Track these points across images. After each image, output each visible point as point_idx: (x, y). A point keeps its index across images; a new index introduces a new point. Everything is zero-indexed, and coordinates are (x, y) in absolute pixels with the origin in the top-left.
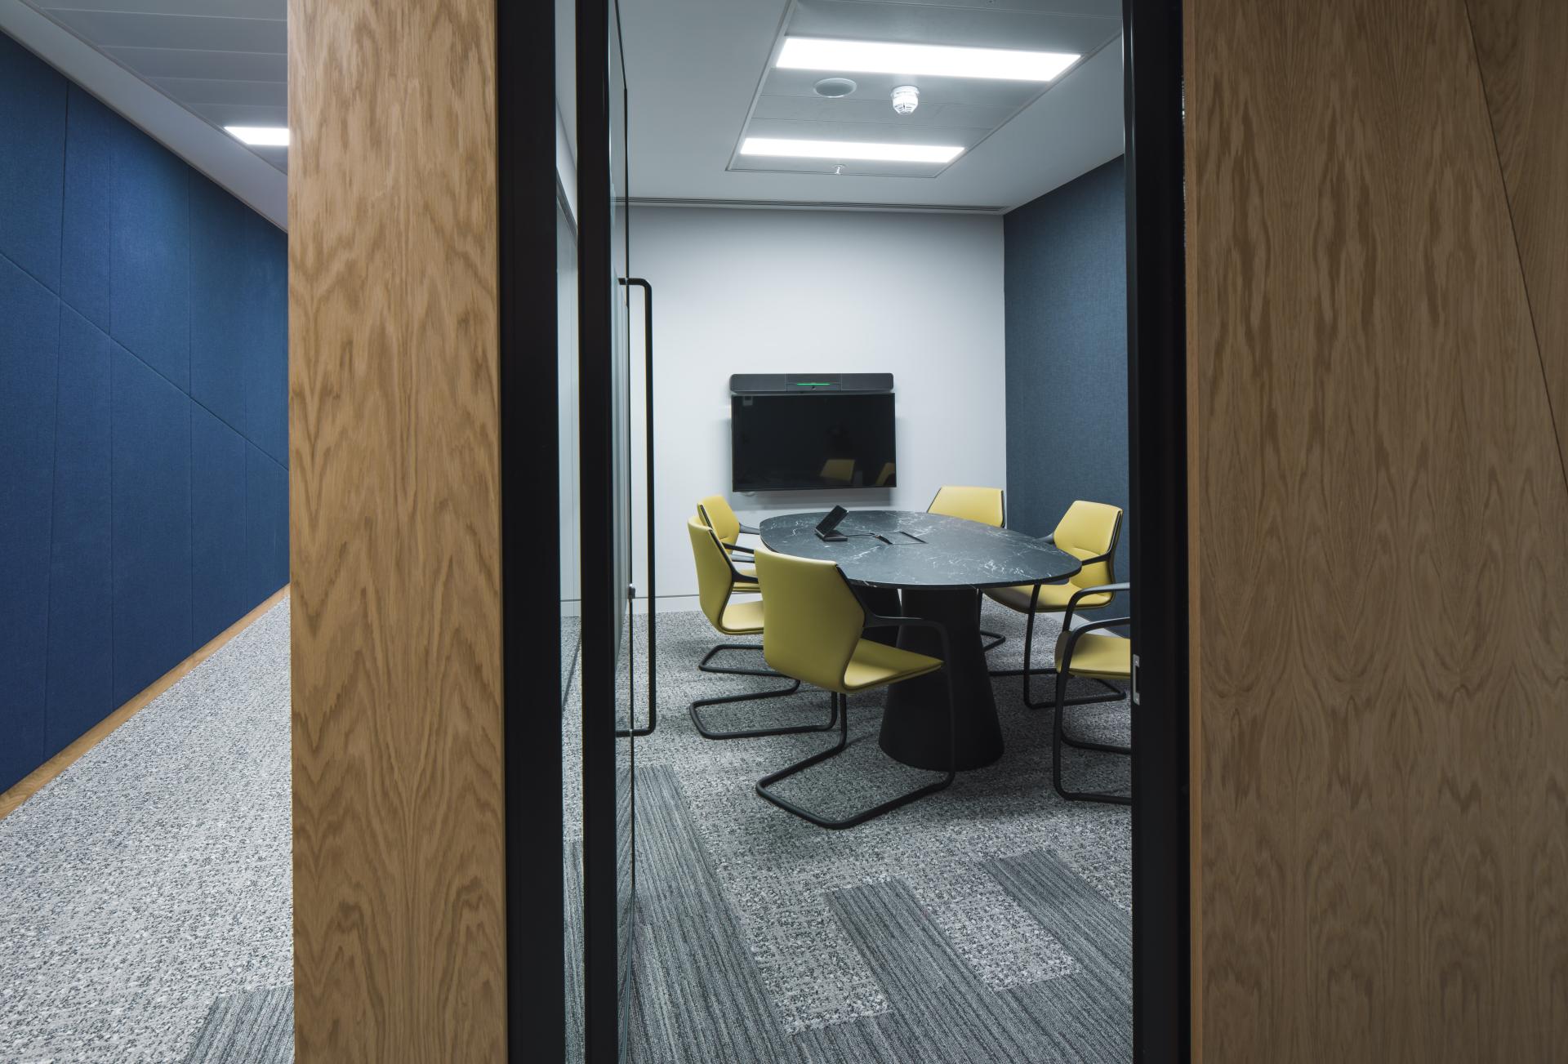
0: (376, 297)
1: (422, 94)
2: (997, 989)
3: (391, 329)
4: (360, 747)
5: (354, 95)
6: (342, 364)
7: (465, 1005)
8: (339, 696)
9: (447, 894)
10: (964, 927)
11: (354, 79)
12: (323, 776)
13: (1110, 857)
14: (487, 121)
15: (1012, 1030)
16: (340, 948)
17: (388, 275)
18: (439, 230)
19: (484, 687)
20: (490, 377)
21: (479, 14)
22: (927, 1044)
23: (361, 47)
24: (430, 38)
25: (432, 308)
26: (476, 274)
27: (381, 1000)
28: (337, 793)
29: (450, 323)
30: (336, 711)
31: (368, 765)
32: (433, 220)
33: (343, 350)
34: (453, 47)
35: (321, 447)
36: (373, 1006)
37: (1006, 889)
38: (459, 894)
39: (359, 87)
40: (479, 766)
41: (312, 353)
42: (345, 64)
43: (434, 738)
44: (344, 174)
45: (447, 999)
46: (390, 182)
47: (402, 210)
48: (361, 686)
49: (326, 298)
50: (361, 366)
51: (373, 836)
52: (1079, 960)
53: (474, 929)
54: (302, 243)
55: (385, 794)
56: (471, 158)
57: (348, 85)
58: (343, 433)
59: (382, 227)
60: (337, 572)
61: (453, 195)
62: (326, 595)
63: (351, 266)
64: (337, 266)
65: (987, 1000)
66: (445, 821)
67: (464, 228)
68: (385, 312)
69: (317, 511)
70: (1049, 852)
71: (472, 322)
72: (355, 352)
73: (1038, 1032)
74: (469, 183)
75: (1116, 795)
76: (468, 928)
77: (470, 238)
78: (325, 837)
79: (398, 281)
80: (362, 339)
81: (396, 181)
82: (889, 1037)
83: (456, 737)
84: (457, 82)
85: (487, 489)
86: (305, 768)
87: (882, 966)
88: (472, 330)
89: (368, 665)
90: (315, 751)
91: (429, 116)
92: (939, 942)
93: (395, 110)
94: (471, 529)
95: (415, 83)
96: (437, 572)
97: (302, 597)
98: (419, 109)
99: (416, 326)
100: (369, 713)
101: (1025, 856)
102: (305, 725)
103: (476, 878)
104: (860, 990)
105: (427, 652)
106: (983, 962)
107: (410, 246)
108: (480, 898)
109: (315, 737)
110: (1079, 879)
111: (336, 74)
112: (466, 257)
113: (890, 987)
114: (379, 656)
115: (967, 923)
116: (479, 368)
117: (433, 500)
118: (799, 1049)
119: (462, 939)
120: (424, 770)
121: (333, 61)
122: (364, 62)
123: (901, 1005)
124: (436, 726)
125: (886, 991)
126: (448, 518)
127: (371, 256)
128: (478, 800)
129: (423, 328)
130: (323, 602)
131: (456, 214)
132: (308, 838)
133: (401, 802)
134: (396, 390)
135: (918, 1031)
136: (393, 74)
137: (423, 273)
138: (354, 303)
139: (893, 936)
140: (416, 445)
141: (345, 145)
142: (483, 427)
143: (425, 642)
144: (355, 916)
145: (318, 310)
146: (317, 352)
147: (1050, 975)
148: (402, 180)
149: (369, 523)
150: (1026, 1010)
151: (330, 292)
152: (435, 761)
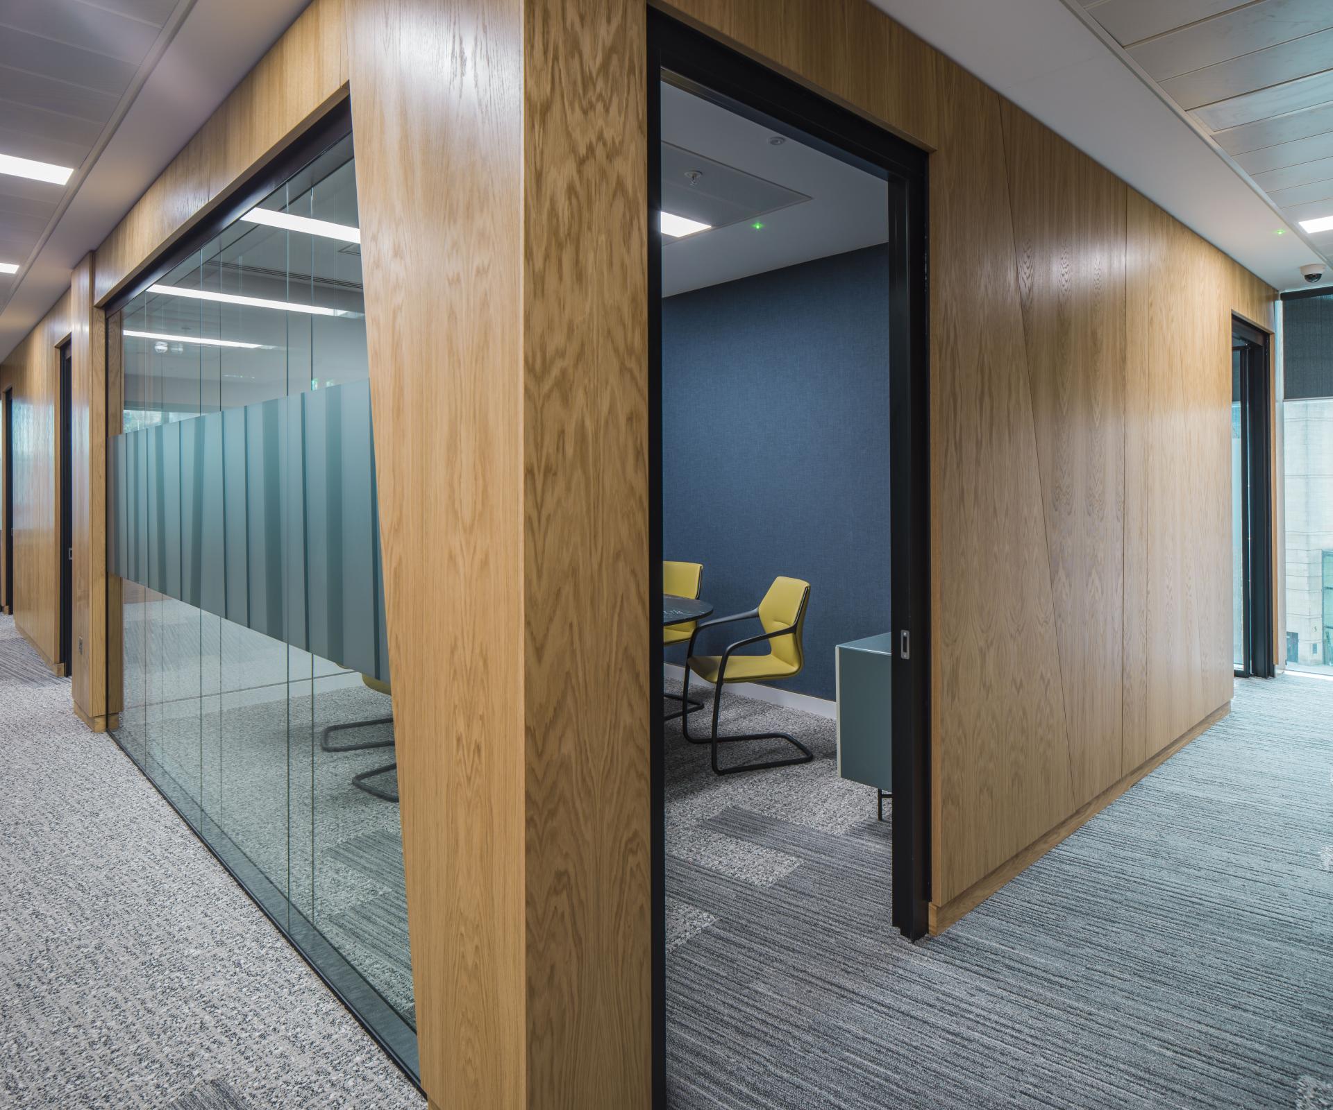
0: (579, 398)
1: (607, 249)
2: (768, 886)
3: (588, 423)
4: (568, 747)
5: (566, 239)
6: (558, 449)
7: (629, 927)
8: (555, 709)
9: (620, 847)
10: (720, 862)
11: (566, 227)
12: (545, 774)
13: (771, 800)
14: (643, 273)
15: (794, 902)
16: (556, 908)
17: (586, 381)
18: (616, 350)
19: (641, 687)
20: (644, 460)
21: (639, 195)
22: (753, 926)
23: (570, 203)
24: (611, 206)
25: (612, 409)
26: (637, 384)
27: (580, 939)
28: (554, 785)
29: (622, 420)
30: (553, 721)
31: (573, 761)
32: (613, 342)
33: (559, 437)
34: (624, 215)
35: (544, 513)
36: (576, 946)
37: (727, 835)
38: (626, 845)
39: (569, 234)
40: (638, 747)
41: (539, 439)
42: (560, 214)
43: (612, 731)
44: (560, 299)
45: (619, 925)
46: (587, 310)
47: (595, 332)
48: (569, 701)
49: (548, 396)
50: (570, 450)
51: (577, 814)
52: (799, 857)
53: (635, 869)
54: (533, 352)
55: (584, 780)
56: (634, 300)
57: (563, 231)
58: (559, 502)
59: (583, 345)
60: (554, 611)
61: (624, 325)
62: (548, 629)
63: (564, 372)
64: (555, 372)
65: (768, 893)
66: (619, 793)
67: (630, 351)
68: (585, 409)
69: (542, 564)
70: (734, 807)
71: (634, 420)
72: (566, 439)
73: (808, 897)
74: (633, 317)
75: (746, 765)
76: (631, 869)
77: (633, 358)
78: (546, 822)
79: (592, 386)
80: (571, 429)
81: (591, 309)
82: (729, 931)
83: (625, 728)
84: (627, 240)
85: (643, 543)
86: (533, 770)
87: (690, 898)
88: (635, 424)
89: (574, 681)
90: (540, 755)
91: (611, 264)
92: (715, 875)
93: (591, 256)
94: (633, 572)
95: (603, 238)
96: (614, 607)
97: (532, 633)
98: (605, 258)
99: (603, 422)
100: (574, 720)
101: (722, 813)
102: (533, 736)
103: (636, 830)
104: (690, 915)
105: (609, 666)
106: (749, 875)
107: (600, 361)
108: (638, 844)
109: (540, 743)
110: (763, 817)
111: (554, 221)
112: (631, 371)
113: (705, 907)
114: (580, 674)
115: (720, 859)
116: (638, 453)
117: (612, 552)
118: (682, 958)
119: (628, 878)
120: (607, 757)
121: (553, 212)
122: (572, 214)
123: (721, 914)
124: (613, 722)
125: (706, 911)
126: (621, 565)
127: (576, 366)
128: (637, 772)
129: (607, 422)
130: (546, 636)
131: (626, 339)
132: (536, 826)
133: (593, 783)
134: (591, 467)
135: (743, 922)
136: (590, 228)
137: (607, 382)
138: (566, 401)
139: (682, 882)
140: (603, 512)
141: (561, 278)
142: (641, 497)
143: (608, 660)
144: (565, 879)
145: (543, 405)
146: (542, 439)
147: (790, 870)
148: (595, 310)
149: (575, 571)
150: (791, 890)
151: (551, 391)
152: (613, 748)
